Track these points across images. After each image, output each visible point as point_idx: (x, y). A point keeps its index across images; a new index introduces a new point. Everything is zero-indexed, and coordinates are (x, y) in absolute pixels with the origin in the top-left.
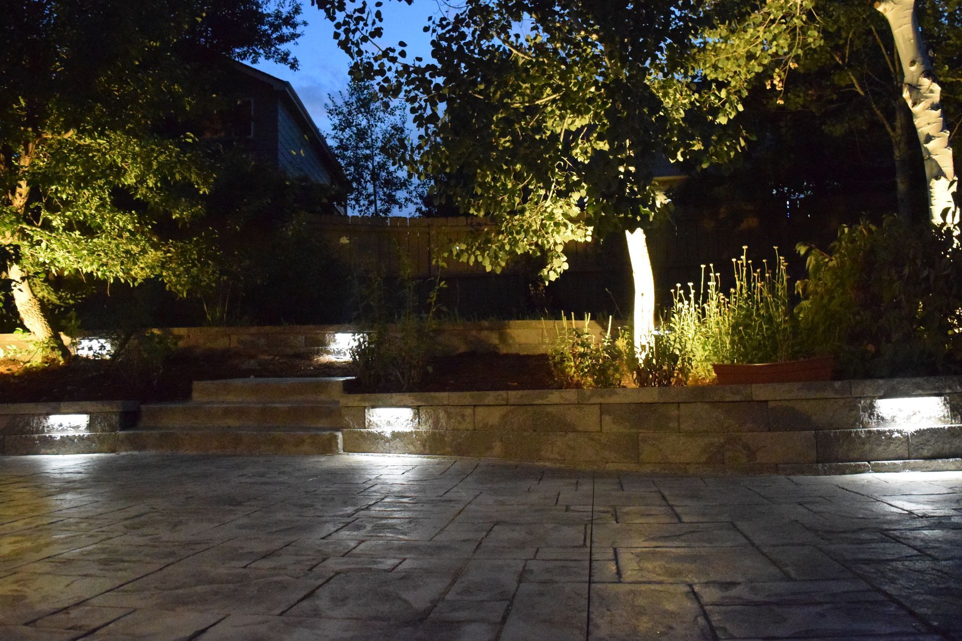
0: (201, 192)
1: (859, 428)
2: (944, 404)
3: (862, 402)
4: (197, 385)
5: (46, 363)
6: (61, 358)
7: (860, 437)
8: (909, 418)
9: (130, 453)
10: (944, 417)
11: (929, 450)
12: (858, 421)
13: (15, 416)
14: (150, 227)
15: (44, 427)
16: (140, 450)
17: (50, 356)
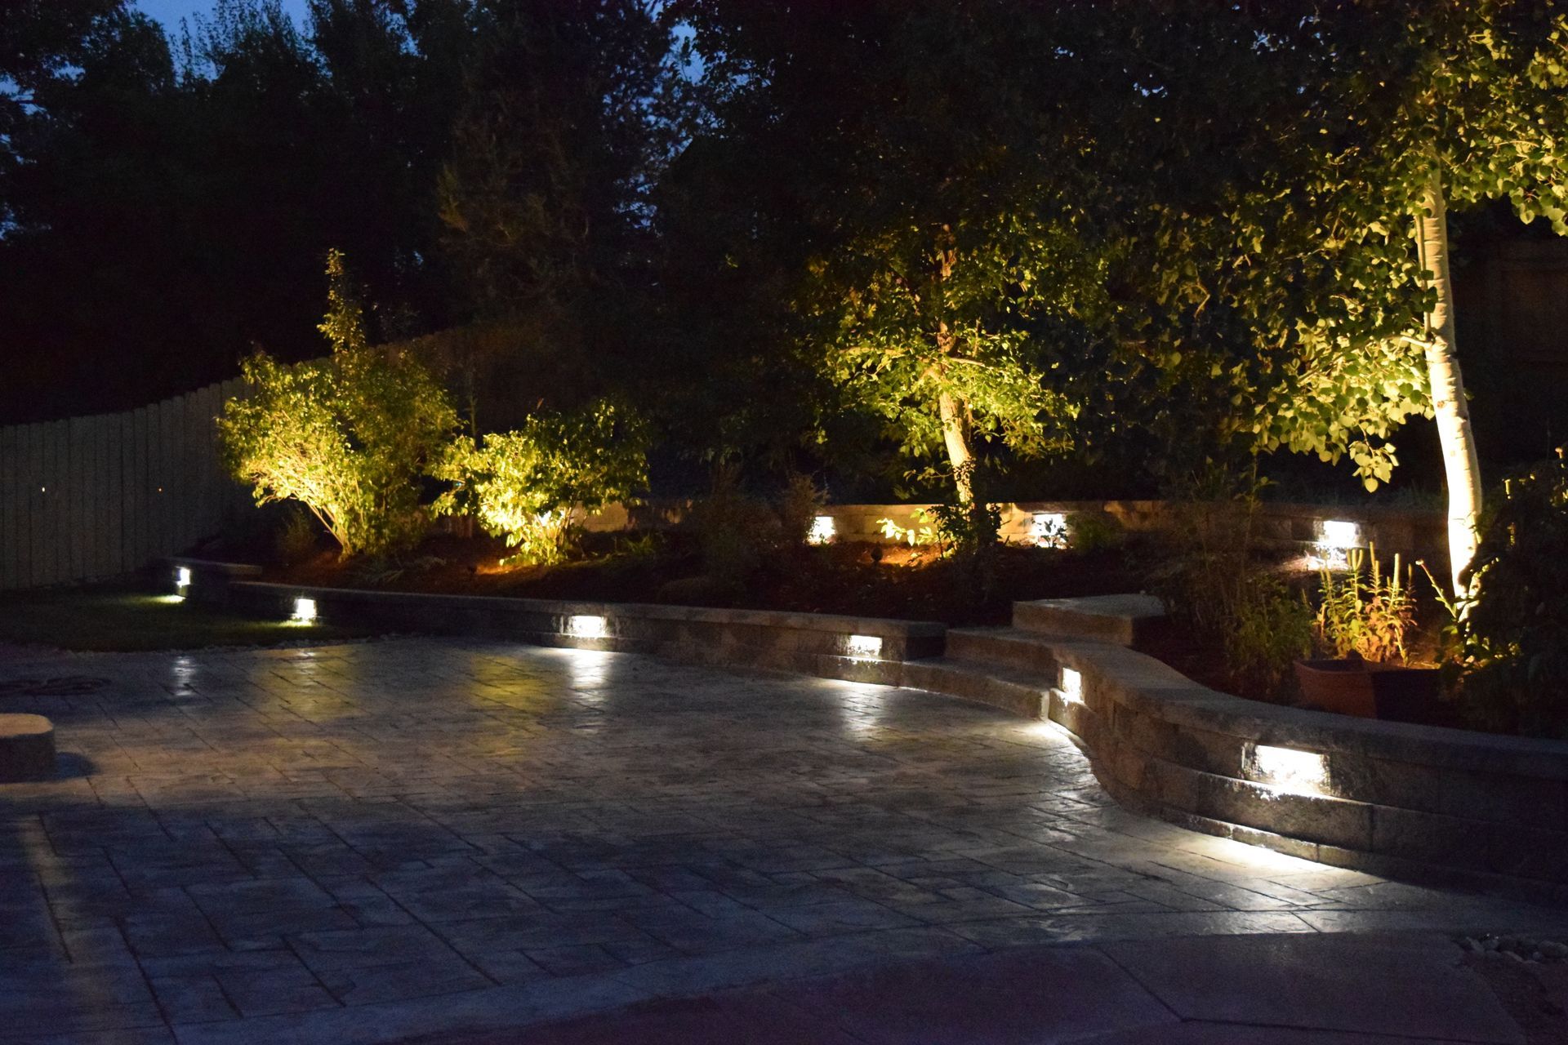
1: (1240, 778)
2: (1324, 767)
3: (1246, 744)
7: (1233, 790)
8: (1289, 777)
9: (908, 688)
10: (1323, 783)
11: (1294, 824)
12: (1236, 771)
13: (826, 633)
15: (846, 648)
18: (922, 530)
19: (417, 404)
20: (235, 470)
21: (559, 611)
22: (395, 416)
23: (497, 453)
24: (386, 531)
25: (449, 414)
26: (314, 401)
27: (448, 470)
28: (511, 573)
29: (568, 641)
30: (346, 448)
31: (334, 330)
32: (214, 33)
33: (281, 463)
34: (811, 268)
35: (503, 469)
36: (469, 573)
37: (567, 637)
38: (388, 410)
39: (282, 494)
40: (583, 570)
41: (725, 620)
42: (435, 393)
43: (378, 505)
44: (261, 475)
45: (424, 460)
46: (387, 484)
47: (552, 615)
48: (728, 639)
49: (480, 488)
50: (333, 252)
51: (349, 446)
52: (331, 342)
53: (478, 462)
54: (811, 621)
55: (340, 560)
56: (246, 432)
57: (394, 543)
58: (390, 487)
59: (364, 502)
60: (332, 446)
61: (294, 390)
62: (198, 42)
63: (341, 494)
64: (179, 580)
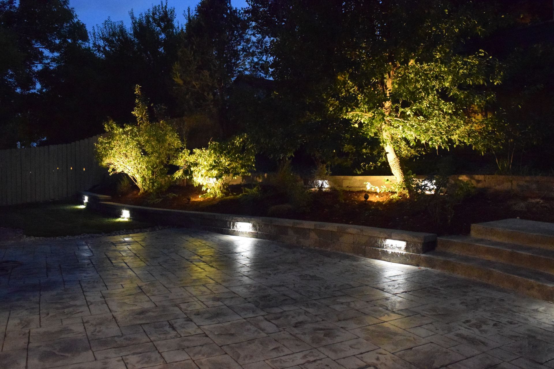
0: (495, 84)
4: (474, 226)
5: (400, 196)
6: (407, 194)
9: (426, 268)
13: (371, 237)
14: (462, 111)
15: (384, 245)
16: (432, 268)
17: (403, 192)
18: (382, 187)
19: (167, 138)
20: (101, 162)
21: (230, 220)
22: (159, 142)
23: (199, 156)
24: (156, 184)
25: (179, 142)
26: (130, 138)
27: (180, 162)
28: (203, 201)
29: (235, 233)
30: (141, 154)
31: (137, 113)
32: (103, 31)
33: (118, 160)
34: (339, 77)
35: (201, 161)
36: (188, 201)
37: (235, 231)
38: (157, 140)
39: (119, 171)
40: (231, 200)
41: (313, 228)
42: (174, 134)
43: (153, 175)
44: (110, 164)
45: (169, 159)
46: (156, 168)
47: (227, 221)
48: (313, 235)
49: (192, 169)
50: (137, 86)
51: (143, 154)
52: (136, 117)
53: (192, 159)
54: (362, 231)
55: (139, 194)
56: (105, 148)
57: (158, 188)
58: (157, 169)
59: (148, 174)
60: (136, 154)
61: (123, 134)
62: (97, 34)
63: (140, 171)
64: (84, 200)
